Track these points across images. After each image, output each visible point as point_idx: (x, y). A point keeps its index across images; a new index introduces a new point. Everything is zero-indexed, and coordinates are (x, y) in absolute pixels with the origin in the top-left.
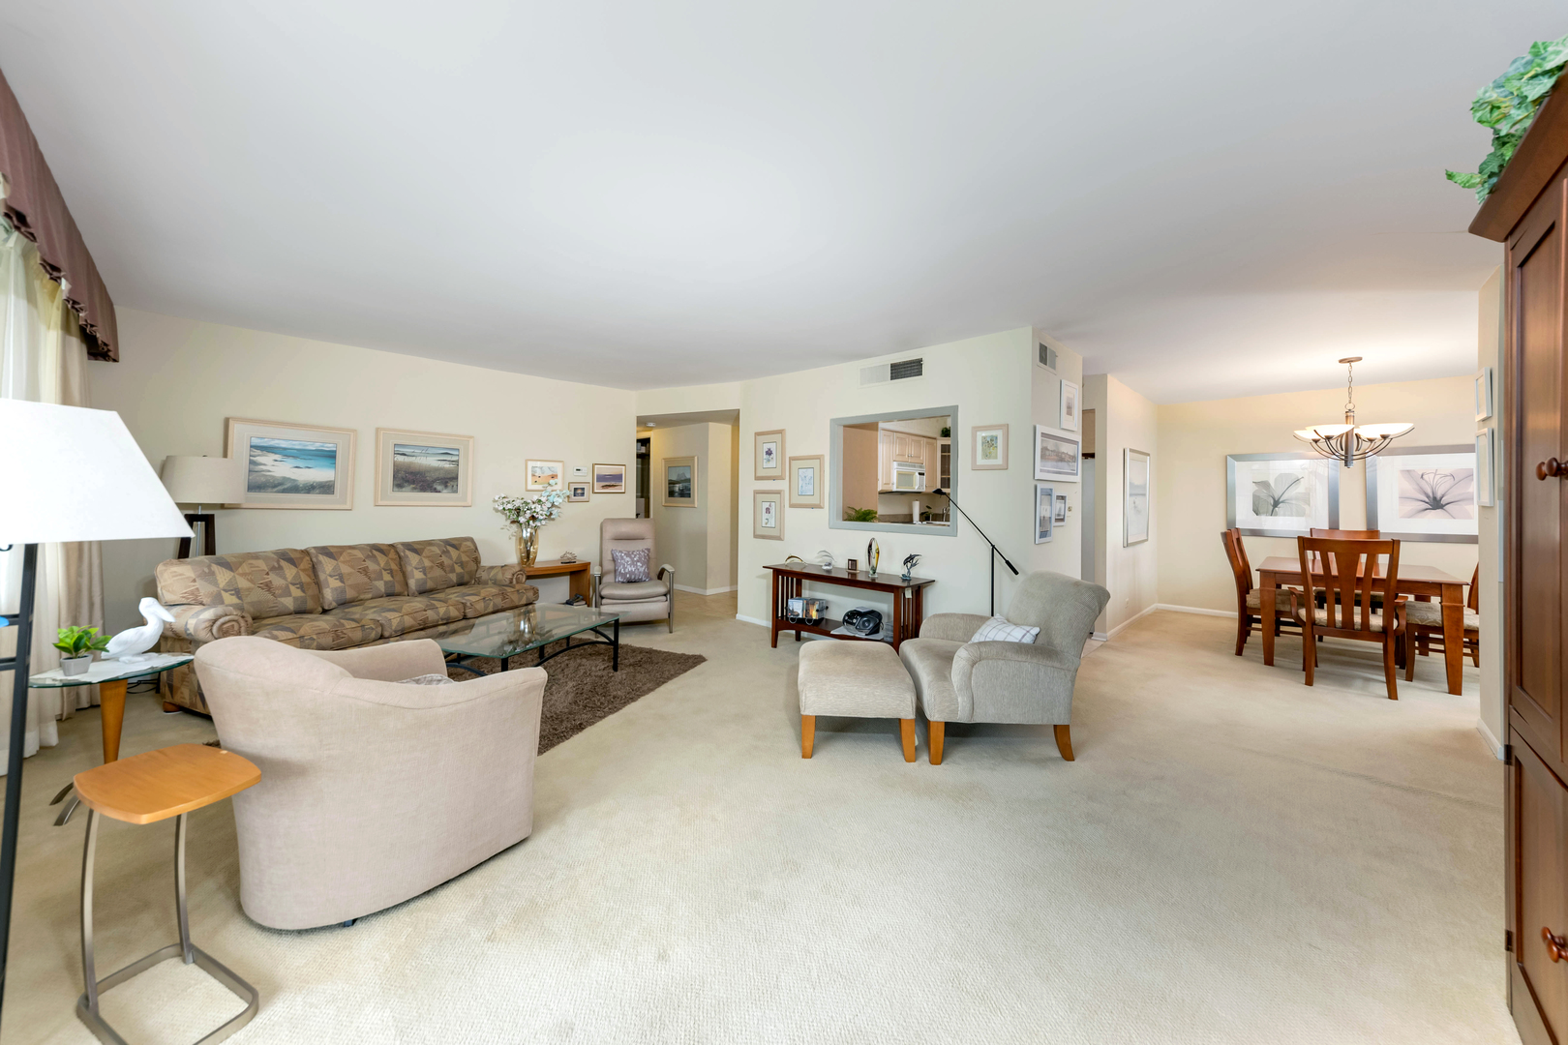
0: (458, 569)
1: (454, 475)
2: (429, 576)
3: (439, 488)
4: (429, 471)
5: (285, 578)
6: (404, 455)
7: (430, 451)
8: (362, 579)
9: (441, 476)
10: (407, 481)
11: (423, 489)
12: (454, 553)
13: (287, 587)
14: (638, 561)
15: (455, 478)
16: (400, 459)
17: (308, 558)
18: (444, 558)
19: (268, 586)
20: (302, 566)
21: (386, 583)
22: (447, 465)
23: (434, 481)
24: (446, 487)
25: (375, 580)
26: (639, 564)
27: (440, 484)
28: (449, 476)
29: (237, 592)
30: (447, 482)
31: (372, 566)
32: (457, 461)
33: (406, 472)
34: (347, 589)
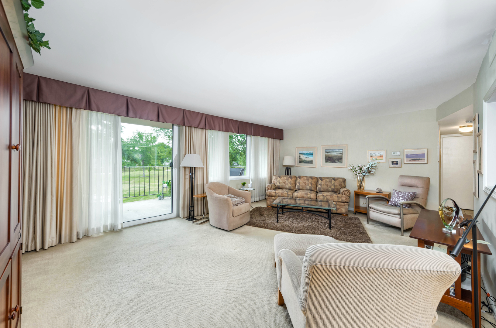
0: (333, 187)
1: (341, 158)
2: (322, 187)
3: (337, 162)
4: (334, 157)
5: (288, 182)
6: (327, 152)
7: (334, 151)
8: (304, 184)
9: (338, 158)
10: (328, 160)
11: (333, 162)
12: (333, 182)
13: (288, 183)
15: (342, 159)
16: (327, 154)
17: (296, 178)
18: (329, 183)
19: (285, 183)
20: (293, 179)
21: (309, 187)
22: (339, 155)
23: (335, 160)
24: (339, 161)
25: (307, 185)
27: (337, 160)
28: (340, 158)
29: (280, 183)
30: (339, 160)
31: (307, 182)
32: (342, 153)
33: (328, 157)
34: (300, 186)
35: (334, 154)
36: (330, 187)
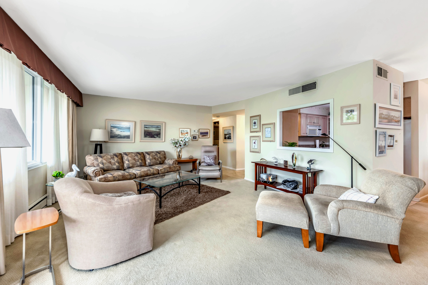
0: (160, 160)
1: (159, 133)
2: (151, 161)
3: (156, 137)
4: (153, 132)
5: (114, 160)
6: (147, 128)
7: (153, 126)
8: (134, 161)
9: (156, 133)
10: (148, 135)
11: (152, 137)
12: (159, 155)
13: (115, 163)
14: (211, 159)
15: (160, 134)
16: (146, 129)
17: (121, 155)
18: (156, 156)
19: (110, 162)
20: (119, 157)
21: (140, 163)
22: (158, 130)
23: (154, 135)
24: (157, 136)
25: (137, 162)
26: (212, 160)
27: (156, 136)
28: (158, 133)
29: (103, 164)
30: (158, 135)
31: (136, 158)
32: (160, 129)
33: (147, 133)
34: (130, 164)
35: (153, 129)
36: (158, 160)
